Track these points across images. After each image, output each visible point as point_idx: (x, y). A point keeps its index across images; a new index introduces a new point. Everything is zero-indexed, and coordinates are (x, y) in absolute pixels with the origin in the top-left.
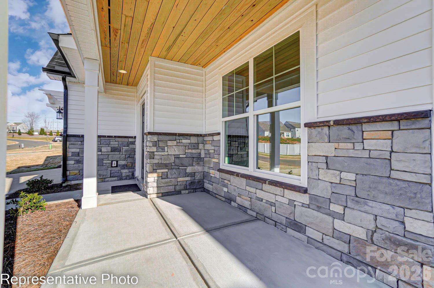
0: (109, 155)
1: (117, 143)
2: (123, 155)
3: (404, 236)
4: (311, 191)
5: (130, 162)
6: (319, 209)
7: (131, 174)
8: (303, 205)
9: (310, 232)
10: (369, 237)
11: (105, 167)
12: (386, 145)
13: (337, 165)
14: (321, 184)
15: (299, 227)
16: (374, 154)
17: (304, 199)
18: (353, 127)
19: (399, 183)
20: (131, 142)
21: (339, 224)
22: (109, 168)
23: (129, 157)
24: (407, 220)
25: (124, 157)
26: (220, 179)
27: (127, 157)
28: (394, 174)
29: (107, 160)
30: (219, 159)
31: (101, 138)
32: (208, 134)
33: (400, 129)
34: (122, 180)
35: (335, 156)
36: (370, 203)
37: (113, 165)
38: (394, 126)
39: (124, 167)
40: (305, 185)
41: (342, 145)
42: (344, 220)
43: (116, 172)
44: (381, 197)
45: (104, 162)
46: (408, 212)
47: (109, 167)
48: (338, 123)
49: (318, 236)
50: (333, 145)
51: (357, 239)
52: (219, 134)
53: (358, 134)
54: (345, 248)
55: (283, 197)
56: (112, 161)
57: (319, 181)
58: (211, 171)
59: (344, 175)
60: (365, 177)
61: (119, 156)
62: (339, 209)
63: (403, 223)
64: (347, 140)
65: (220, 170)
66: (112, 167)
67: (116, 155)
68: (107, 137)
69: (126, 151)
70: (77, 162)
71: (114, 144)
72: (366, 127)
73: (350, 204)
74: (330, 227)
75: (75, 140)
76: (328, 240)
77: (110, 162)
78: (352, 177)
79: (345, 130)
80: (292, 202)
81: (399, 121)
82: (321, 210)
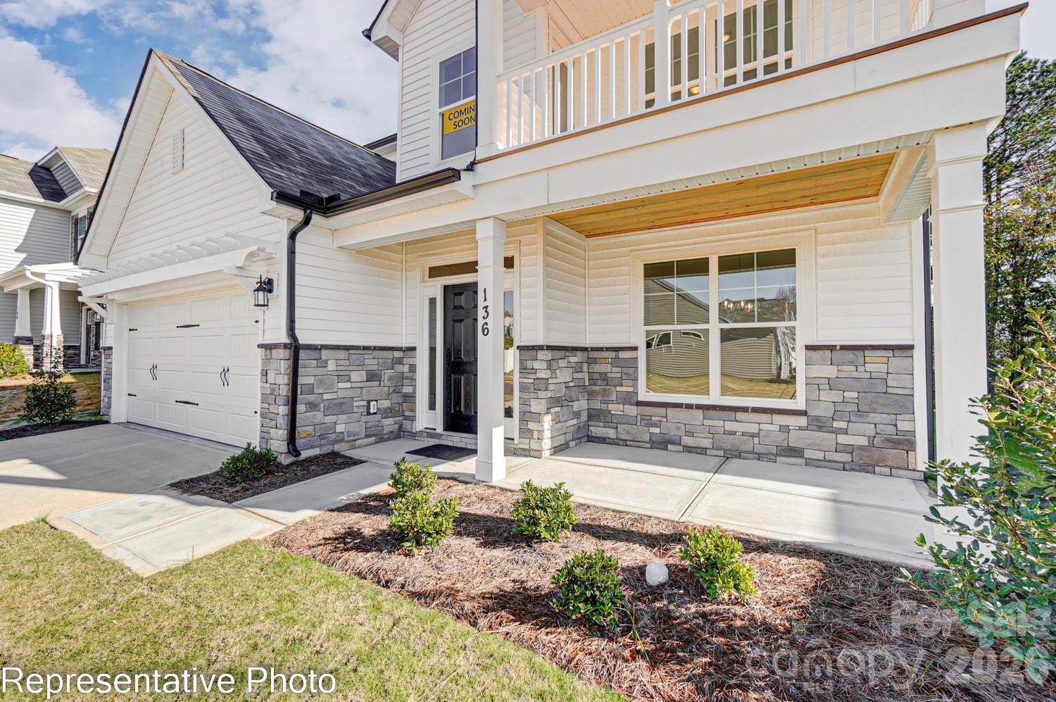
0: (362, 388)
1: (375, 361)
2: (386, 388)
3: (897, 435)
4: (810, 413)
5: (396, 401)
6: (820, 429)
7: (396, 426)
8: (800, 429)
9: (808, 454)
10: (871, 442)
11: (356, 415)
12: (883, 368)
13: (840, 386)
14: (823, 405)
15: (796, 452)
16: (874, 375)
17: (803, 421)
18: (856, 352)
19: (893, 396)
20: (397, 358)
21: (843, 439)
22: (363, 418)
23: (394, 391)
24: (899, 423)
25: (387, 392)
26: (639, 416)
27: (391, 391)
28: (890, 390)
29: (359, 399)
30: (635, 386)
31: (351, 352)
32: (606, 348)
33: (894, 356)
34: (384, 441)
35: (837, 377)
36: (872, 415)
37: (372, 411)
38: (890, 353)
39: (387, 412)
40: (803, 408)
41: (845, 368)
42: (847, 434)
43: (375, 426)
44: (880, 409)
45: (356, 404)
46: (899, 417)
47: (363, 414)
48: (844, 348)
49: (820, 455)
50: (835, 368)
51: (861, 447)
52: (635, 349)
53: (861, 360)
54: (847, 458)
55: (772, 423)
56: (369, 402)
57: (820, 402)
58: (611, 407)
59: (847, 394)
60: (867, 394)
61: (379, 391)
62: (843, 425)
63: (896, 425)
64: (851, 363)
65: (639, 404)
66: (369, 413)
67: (374, 389)
68: (363, 349)
69: (390, 379)
70: (310, 408)
71: (371, 362)
72: (867, 353)
73: (853, 418)
74: (834, 443)
75: (308, 357)
76: (831, 456)
77: (365, 403)
78: (855, 395)
79: (849, 355)
80: (785, 429)
81: (893, 350)
82: (823, 430)
